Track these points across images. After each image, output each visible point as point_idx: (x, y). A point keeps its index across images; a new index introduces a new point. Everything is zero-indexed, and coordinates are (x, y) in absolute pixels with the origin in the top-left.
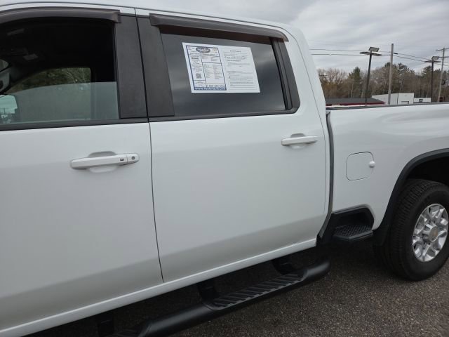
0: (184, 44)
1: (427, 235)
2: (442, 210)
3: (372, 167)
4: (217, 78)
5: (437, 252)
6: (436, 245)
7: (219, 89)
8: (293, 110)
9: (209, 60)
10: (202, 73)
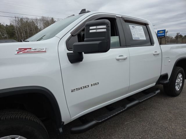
0: (130, 25)
1: (178, 82)
2: (181, 75)
3: (169, 62)
4: (137, 35)
5: (180, 88)
6: (180, 86)
7: (138, 38)
8: (153, 45)
9: (135, 30)
10: (134, 33)
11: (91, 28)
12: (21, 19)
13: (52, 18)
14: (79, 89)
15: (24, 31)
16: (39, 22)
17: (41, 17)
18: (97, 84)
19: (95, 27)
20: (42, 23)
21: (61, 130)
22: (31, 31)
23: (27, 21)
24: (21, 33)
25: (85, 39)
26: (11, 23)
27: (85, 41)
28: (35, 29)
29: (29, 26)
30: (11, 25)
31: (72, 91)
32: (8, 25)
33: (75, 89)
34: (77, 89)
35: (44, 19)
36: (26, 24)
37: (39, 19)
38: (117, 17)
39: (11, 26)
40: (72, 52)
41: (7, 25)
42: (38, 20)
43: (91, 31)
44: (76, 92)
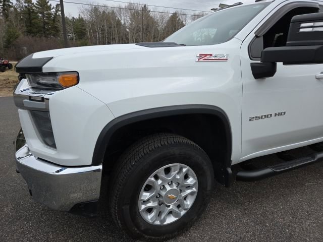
11: (303, 25)
12: (95, 7)
13: (145, 6)
14: (259, 118)
15: (100, 27)
16: (123, 12)
17: (127, 5)
18: (283, 114)
19: (311, 24)
20: (128, 14)
21: (230, 170)
22: (110, 28)
23: (104, 12)
24: (95, 32)
25: (287, 42)
26: (80, 15)
27: (287, 45)
28: (117, 25)
29: (107, 20)
30: (79, 17)
31: (250, 120)
32: (75, 18)
33: (254, 118)
34: (256, 117)
35: (132, 7)
36: (104, 16)
37: (124, 7)
38: (320, 5)
39: (81, 20)
40: (259, 62)
41: (73, 18)
42: (121, 9)
43: (302, 30)
44: (255, 122)
